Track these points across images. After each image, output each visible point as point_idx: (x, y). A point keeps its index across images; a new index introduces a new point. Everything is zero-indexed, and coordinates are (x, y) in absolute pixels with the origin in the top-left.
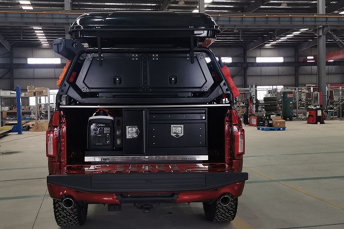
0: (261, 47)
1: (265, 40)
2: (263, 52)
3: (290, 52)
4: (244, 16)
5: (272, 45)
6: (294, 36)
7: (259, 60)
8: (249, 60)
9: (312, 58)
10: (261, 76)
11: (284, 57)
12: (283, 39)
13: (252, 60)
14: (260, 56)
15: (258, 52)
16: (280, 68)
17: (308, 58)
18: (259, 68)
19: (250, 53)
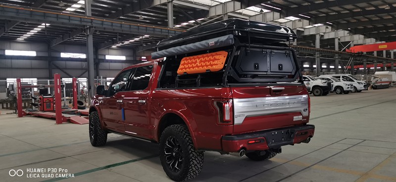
0: (109, 48)
1: (114, 43)
2: (111, 51)
3: (130, 52)
4: (105, 20)
5: (117, 47)
6: (135, 41)
7: (108, 57)
8: (100, 57)
9: (145, 58)
10: (110, 70)
11: (126, 56)
12: (126, 42)
13: (102, 57)
14: (109, 55)
15: (107, 51)
16: (124, 64)
17: (142, 58)
18: (108, 64)
19: (101, 52)
